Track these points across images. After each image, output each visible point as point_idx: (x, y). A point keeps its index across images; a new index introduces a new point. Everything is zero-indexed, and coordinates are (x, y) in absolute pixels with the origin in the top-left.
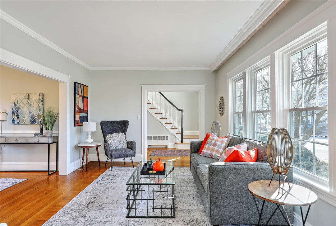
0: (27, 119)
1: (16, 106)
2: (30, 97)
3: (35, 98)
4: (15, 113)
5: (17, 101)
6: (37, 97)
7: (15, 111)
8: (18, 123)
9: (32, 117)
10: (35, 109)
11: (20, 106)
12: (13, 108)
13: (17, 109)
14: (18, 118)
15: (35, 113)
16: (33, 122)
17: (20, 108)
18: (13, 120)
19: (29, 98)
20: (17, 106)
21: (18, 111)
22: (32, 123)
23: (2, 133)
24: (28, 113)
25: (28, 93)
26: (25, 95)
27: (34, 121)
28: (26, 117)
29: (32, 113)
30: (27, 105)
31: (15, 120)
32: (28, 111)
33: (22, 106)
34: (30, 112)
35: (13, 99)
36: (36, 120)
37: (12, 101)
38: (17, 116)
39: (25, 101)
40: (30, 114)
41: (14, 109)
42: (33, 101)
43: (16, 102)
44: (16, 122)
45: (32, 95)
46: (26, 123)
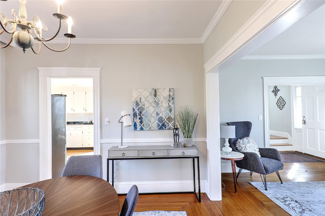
0: (154, 123)
1: (138, 105)
2: (158, 94)
3: (163, 94)
4: (137, 114)
5: (140, 99)
6: (166, 93)
7: (137, 112)
8: (142, 129)
9: (160, 120)
10: (164, 109)
11: (144, 105)
12: (135, 108)
13: (140, 110)
14: (141, 122)
15: (164, 114)
16: (162, 126)
17: (144, 109)
18: (135, 125)
19: (155, 95)
20: (139, 106)
21: (141, 113)
22: (161, 128)
23: (123, 142)
24: (154, 114)
25: (155, 88)
26: (150, 90)
27: (163, 125)
28: (153, 120)
29: (161, 115)
30: (153, 104)
31: (138, 124)
32: (155, 113)
33: (146, 106)
34: (158, 114)
35: (135, 96)
36: (166, 124)
37: (133, 100)
38: (139, 119)
39: (151, 99)
40: (158, 117)
41: (136, 110)
42: (162, 99)
43: (139, 100)
44: (139, 127)
45: (159, 91)
46: (152, 128)
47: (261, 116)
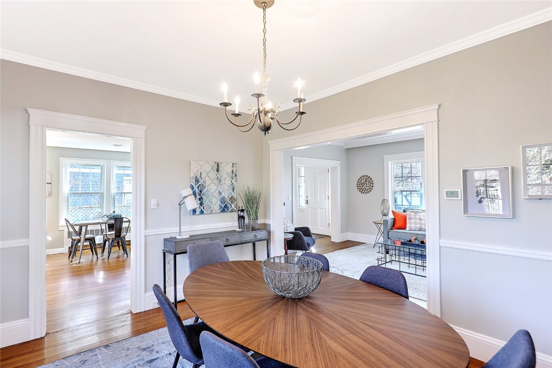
0: (216, 205)
1: (198, 182)
2: (221, 169)
3: (226, 170)
4: (197, 194)
5: (201, 174)
6: (229, 169)
7: (197, 191)
8: (202, 212)
9: (223, 200)
10: (226, 188)
11: (205, 182)
12: (194, 186)
13: (200, 188)
14: (201, 204)
15: (226, 194)
16: (224, 209)
17: (205, 187)
19: (218, 170)
20: (200, 183)
21: (201, 192)
22: (223, 211)
23: (181, 231)
24: (216, 194)
25: (217, 162)
26: (212, 164)
27: (226, 206)
28: (214, 201)
29: (223, 195)
30: (216, 182)
31: (198, 206)
32: (217, 191)
33: (207, 183)
34: (220, 193)
35: (194, 170)
36: (228, 205)
37: (192, 175)
38: (199, 200)
39: (213, 174)
40: (221, 197)
41: (196, 188)
42: (224, 175)
43: (199, 175)
44: (198, 212)
45: (222, 165)
46: (214, 211)
47: (290, 196)
